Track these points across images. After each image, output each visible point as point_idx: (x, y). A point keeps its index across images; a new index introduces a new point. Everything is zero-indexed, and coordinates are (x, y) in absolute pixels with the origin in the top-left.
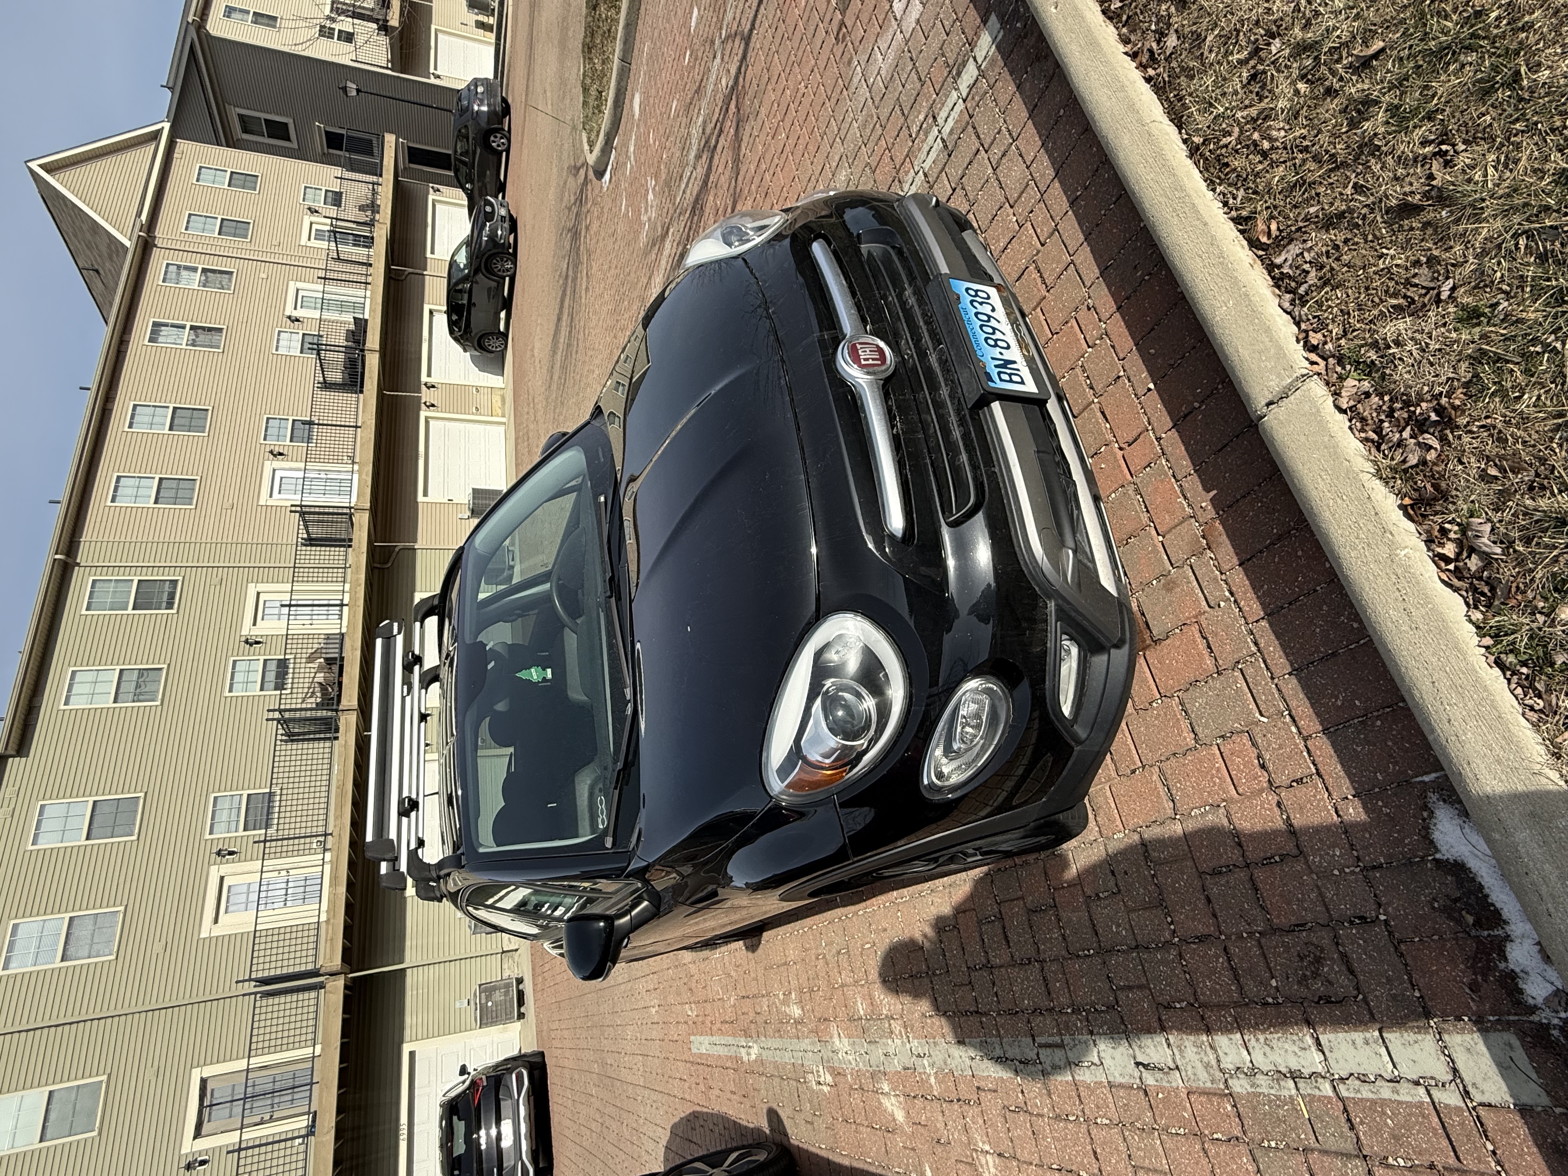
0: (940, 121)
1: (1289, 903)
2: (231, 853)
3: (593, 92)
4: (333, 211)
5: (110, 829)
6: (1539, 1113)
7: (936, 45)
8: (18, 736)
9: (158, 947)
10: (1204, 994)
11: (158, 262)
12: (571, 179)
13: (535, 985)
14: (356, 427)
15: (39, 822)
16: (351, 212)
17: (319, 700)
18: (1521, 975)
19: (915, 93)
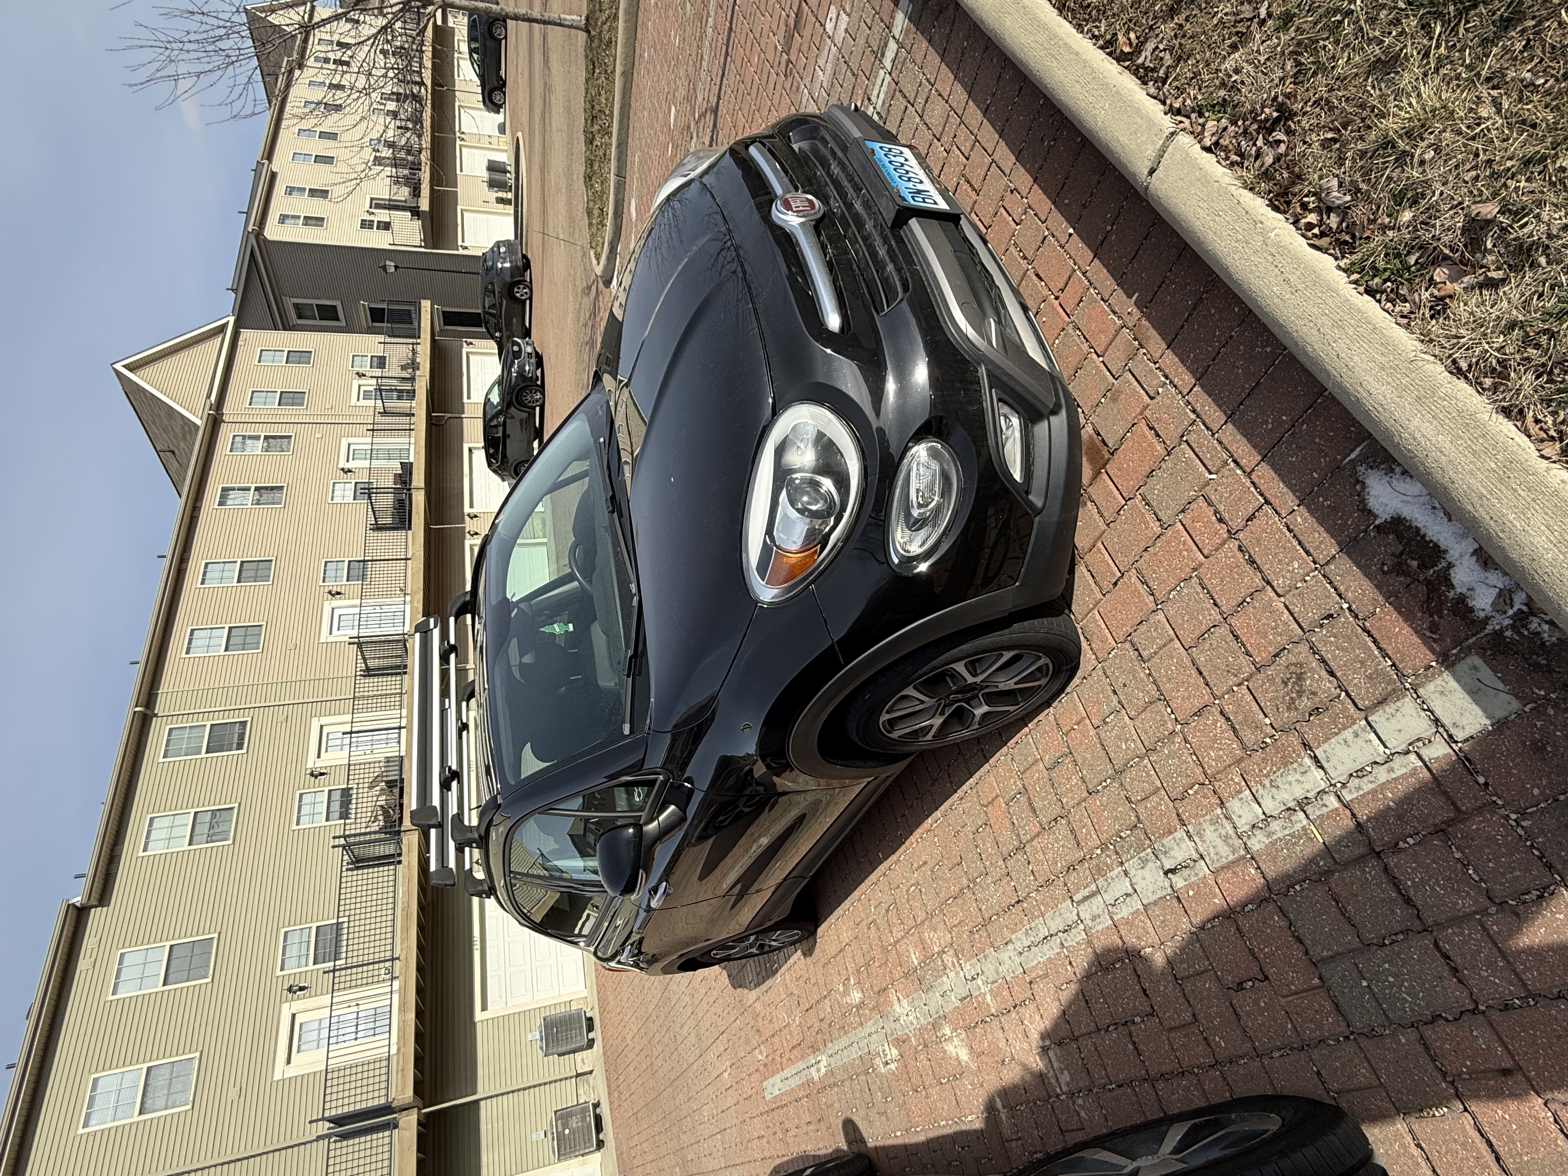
0: (873, 99)
1: (1265, 636)
2: (302, 989)
3: (596, 212)
4: (378, 372)
5: (185, 974)
6: (1513, 721)
7: (861, 41)
8: (100, 886)
9: (233, 1093)
10: (1210, 766)
11: (226, 434)
12: (585, 299)
13: (611, 1103)
14: (407, 559)
15: (119, 971)
16: (393, 370)
17: (382, 823)
18: (1469, 593)
19: (851, 87)
